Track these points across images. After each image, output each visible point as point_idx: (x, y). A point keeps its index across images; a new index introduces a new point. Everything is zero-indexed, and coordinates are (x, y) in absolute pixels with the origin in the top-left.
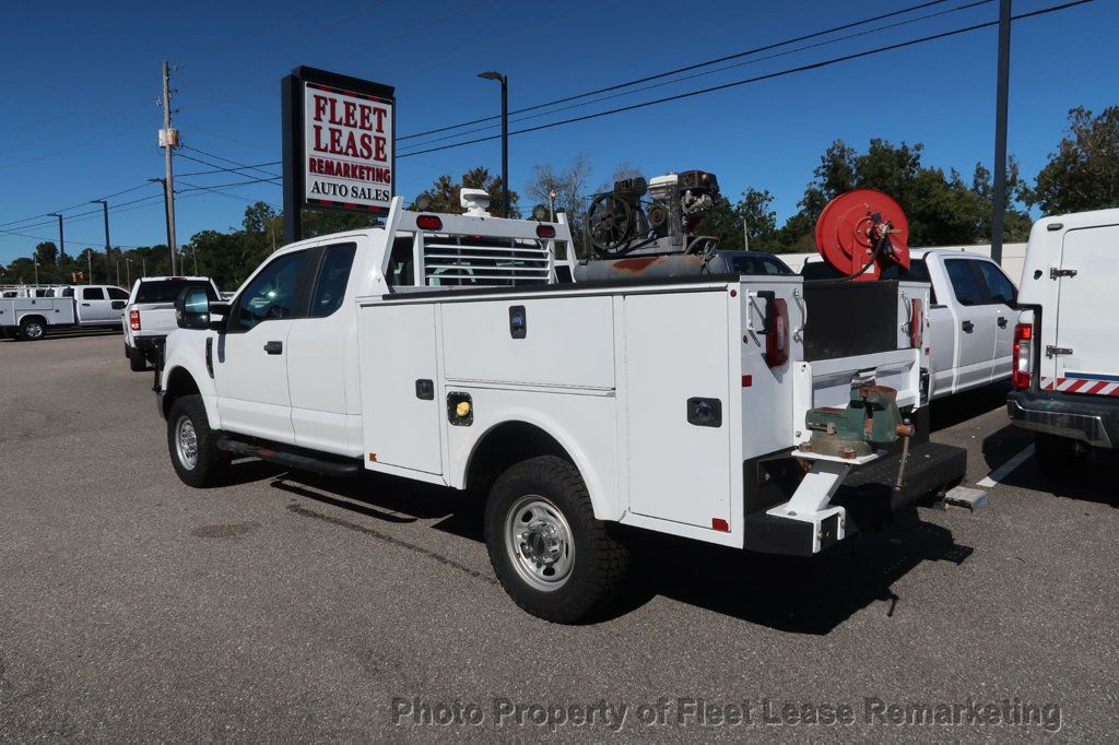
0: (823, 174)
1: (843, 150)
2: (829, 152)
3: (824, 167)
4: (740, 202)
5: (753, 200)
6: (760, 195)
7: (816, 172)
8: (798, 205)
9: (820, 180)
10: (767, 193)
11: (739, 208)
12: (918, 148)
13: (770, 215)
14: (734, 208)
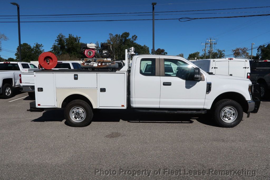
0: (57, 41)
1: (62, 36)
2: (58, 36)
3: (58, 39)
4: (34, 46)
5: (38, 46)
6: (39, 45)
7: (56, 41)
8: (51, 49)
9: (57, 43)
10: (42, 45)
11: (33, 48)
12: (80, 38)
13: (43, 50)
14: (32, 48)
